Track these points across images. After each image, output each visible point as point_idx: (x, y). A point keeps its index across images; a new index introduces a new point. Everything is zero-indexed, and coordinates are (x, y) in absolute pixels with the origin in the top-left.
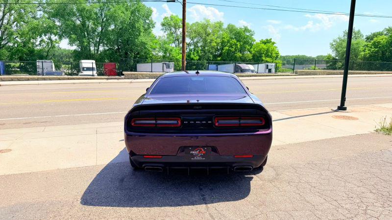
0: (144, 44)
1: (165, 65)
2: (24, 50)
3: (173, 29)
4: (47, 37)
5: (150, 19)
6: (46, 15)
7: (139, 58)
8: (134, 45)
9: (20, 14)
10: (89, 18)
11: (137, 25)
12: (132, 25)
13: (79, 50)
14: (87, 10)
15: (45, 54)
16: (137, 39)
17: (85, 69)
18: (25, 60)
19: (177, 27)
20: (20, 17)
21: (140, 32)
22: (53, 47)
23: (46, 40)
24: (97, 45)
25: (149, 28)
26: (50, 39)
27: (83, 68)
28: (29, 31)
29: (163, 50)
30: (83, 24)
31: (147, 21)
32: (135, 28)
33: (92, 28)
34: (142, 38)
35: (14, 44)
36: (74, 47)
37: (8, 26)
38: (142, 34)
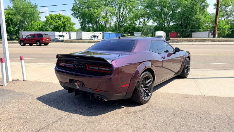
0: (198, 19)
1: (210, 33)
2: (131, 27)
3: (224, 7)
4: (143, 19)
5: (205, 2)
6: (143, 7)
7: (194, 29)
8: (192, 20)
9: (130, 8)
10: (165, 7)
11: (195, 7)
12: (192, 8)
13: (158, 25)
14: (164, 1)
15: (141, 29)
16: (194, 16)
17: (157, 37)
18: (131, 33)
19: (227, 5)
20: (130, 11)
21: (197, 11)
22: (146, 25)
23: (142, 21)
24: (168, 22)
25: (204, 8)
26: (144, 20)
27: (156, 36)
28: (134, 17)
29: (212, 22)
30: (162, 10)
31: (203, 4)
32: (193, 9)
33: (166, 12)
34: (198, 16)
35: (127, 24)
36: (155, 24)
37: (125, 16)
38: (198, 13)
